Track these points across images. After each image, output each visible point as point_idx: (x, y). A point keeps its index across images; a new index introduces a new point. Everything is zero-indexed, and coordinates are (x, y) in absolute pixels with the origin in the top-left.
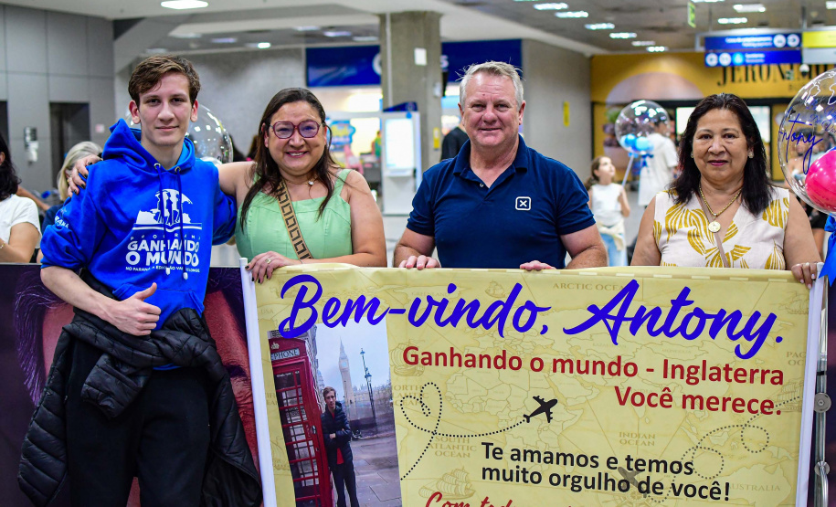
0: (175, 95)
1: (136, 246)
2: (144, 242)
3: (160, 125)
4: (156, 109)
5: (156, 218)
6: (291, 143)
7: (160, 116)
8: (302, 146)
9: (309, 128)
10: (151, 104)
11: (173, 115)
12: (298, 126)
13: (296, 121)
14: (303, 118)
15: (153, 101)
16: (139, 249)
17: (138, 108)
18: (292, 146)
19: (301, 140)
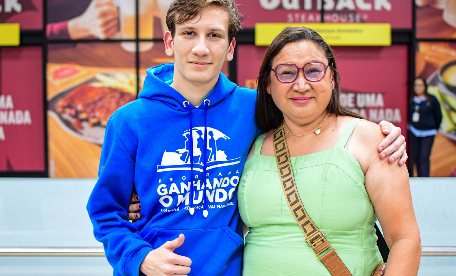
0: (214, 30)
1: (166, 191)
2: (174, 185)
3: (195, 59)
4: (191, 42)
5: (183, 158)
6: (295, 87)
7: (194, 50)
8: (308, 91)
9: (315, 70)
10: (187, 36)
11: (208, 51)
12: (303, 69)
13: (300, 62)
14: (307, 59)
15: (190, 33)
16: (171, 193)
17: (173, 40)
18: (296, 91)
19: (306, 83)
